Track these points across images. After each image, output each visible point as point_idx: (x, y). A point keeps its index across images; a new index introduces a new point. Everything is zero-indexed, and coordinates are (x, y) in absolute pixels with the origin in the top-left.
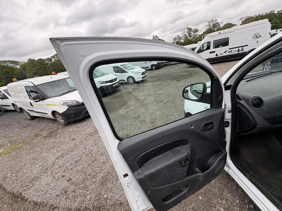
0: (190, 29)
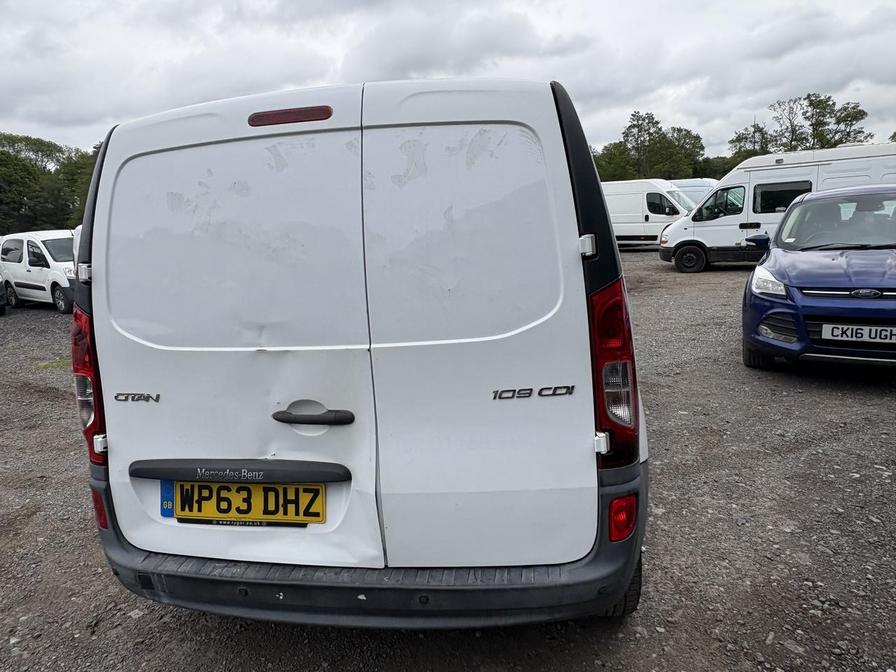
0: (820, 106)
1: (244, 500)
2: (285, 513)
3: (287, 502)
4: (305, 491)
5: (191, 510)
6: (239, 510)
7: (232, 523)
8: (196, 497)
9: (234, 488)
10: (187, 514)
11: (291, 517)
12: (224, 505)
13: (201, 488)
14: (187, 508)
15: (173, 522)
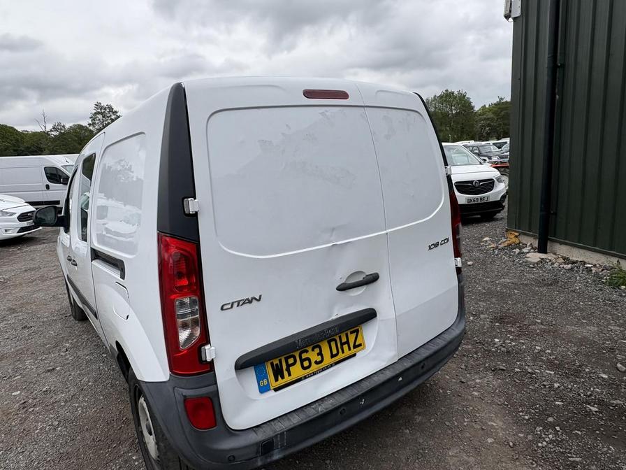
1: (318, 354)
2: (343, 352)
3: (342, 344)
4: (352, 333)
5: (283, 377)
6: (317, 363)
7: (314, 374)
8: (284, 367)
9: (310, 349)
10: (281, 382)
11: (347, 353)
12: (306, 364)
13: (286, 359)
14: (279, 377)
15: (272, 393)
